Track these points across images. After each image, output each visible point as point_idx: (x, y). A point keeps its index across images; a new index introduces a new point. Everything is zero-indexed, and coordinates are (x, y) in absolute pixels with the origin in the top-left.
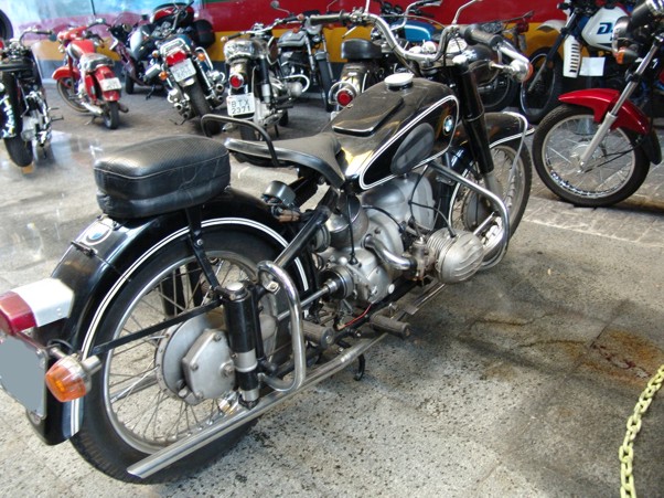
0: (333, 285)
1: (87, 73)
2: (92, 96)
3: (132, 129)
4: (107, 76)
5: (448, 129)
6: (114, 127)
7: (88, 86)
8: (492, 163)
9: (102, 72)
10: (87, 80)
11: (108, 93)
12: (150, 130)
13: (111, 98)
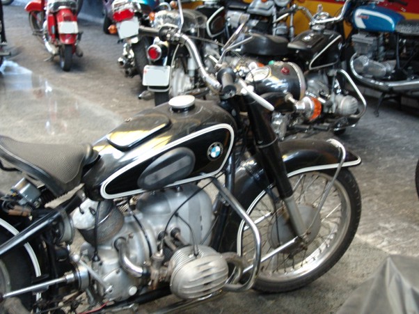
0: (70, 276)
1: (50, 13)
2: (51, 35)
3: (82, 74)
4: (67, 19)
5: (214, 155)
6: (67, 69)
7: (50, 25)
8: (291, 188)
9: (63, 13)
10: (50, 19)
11: (64, 36)
12: (98, 78)
13: (67, 41)
